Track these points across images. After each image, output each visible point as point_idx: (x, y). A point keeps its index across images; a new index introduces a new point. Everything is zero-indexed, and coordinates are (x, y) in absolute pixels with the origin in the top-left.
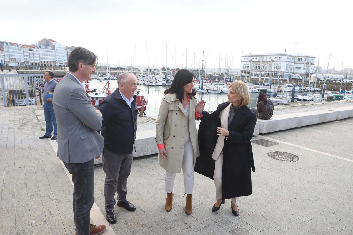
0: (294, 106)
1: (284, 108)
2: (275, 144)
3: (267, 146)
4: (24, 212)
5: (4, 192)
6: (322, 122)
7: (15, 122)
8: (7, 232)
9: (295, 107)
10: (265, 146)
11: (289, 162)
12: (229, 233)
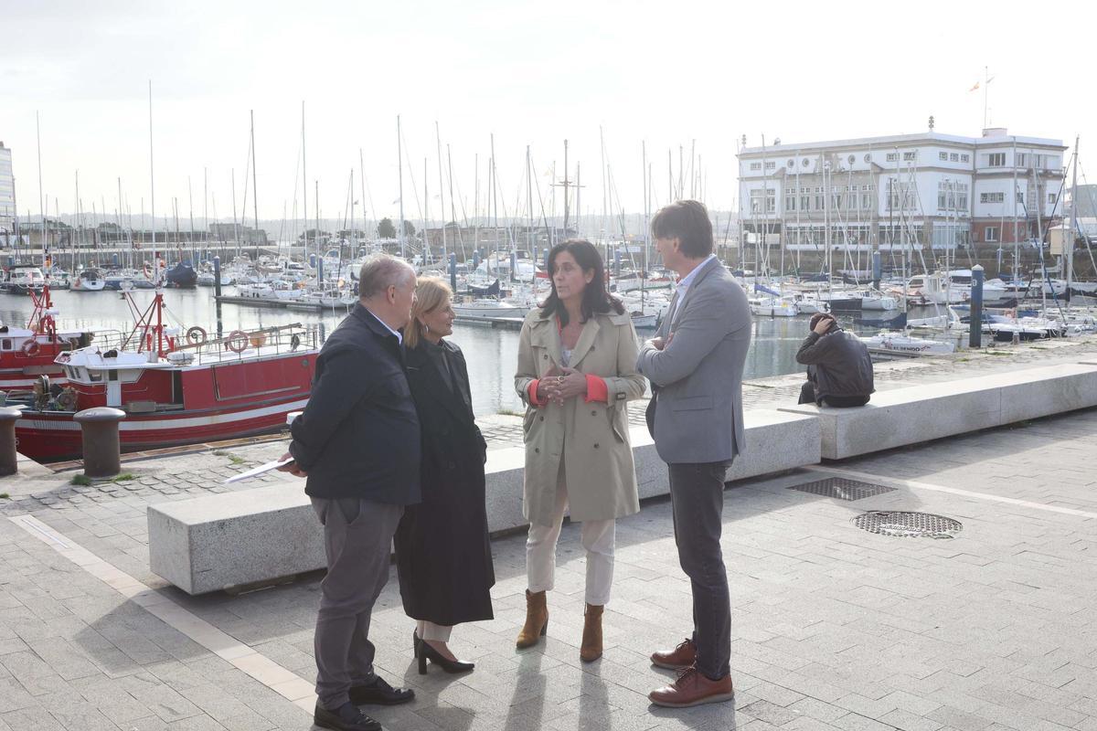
0: (966, 357)
1: (924, 369)
2: (883, 489)
3: (852, 497)
6: (1063, 410)
9: (970, 363)
10: (845, 499)
11: (928, 540)
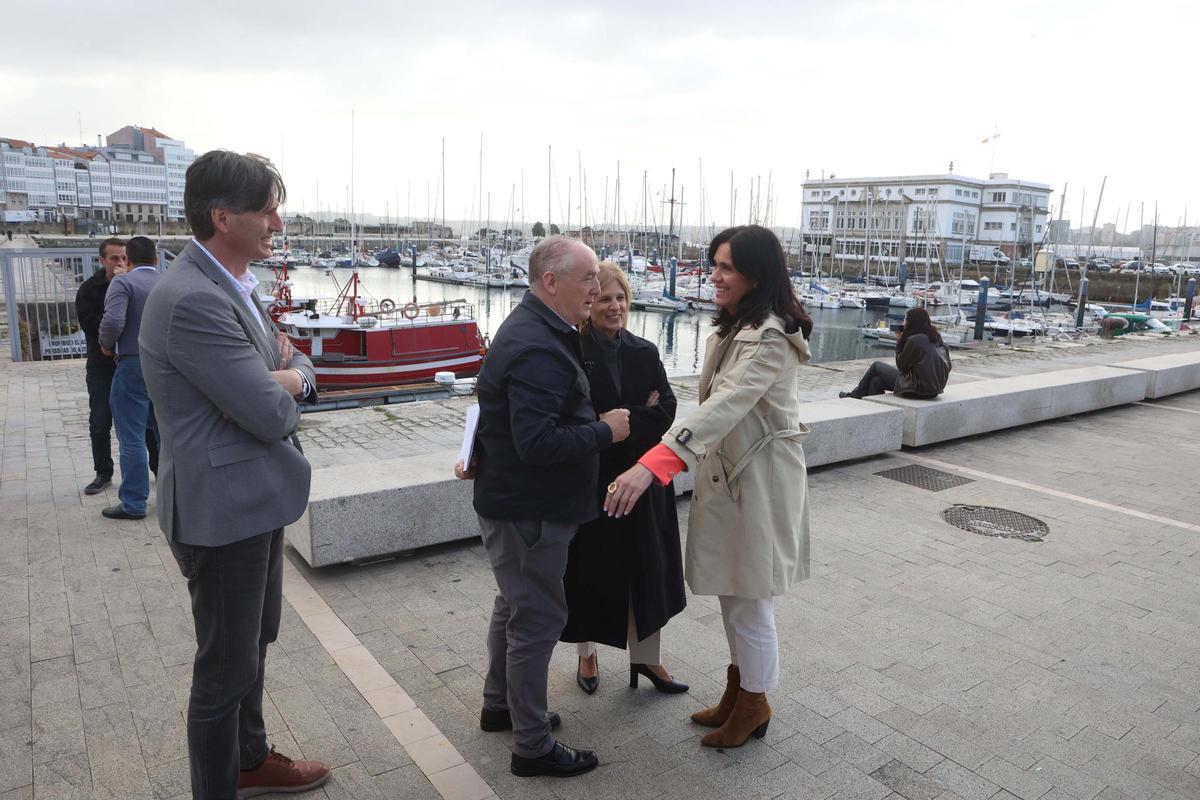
0: (996, 352)
1: (965, 361)
2: (961, 481)
3: (936, 488)
4: (165, 722)
5: (80, 654)
6: (1099, 407)
7: (63, 415)
8: (122, 788)
9: (1001, 357)
10: (928, 489)
11: (1019, 543)
12: (870, 778)
